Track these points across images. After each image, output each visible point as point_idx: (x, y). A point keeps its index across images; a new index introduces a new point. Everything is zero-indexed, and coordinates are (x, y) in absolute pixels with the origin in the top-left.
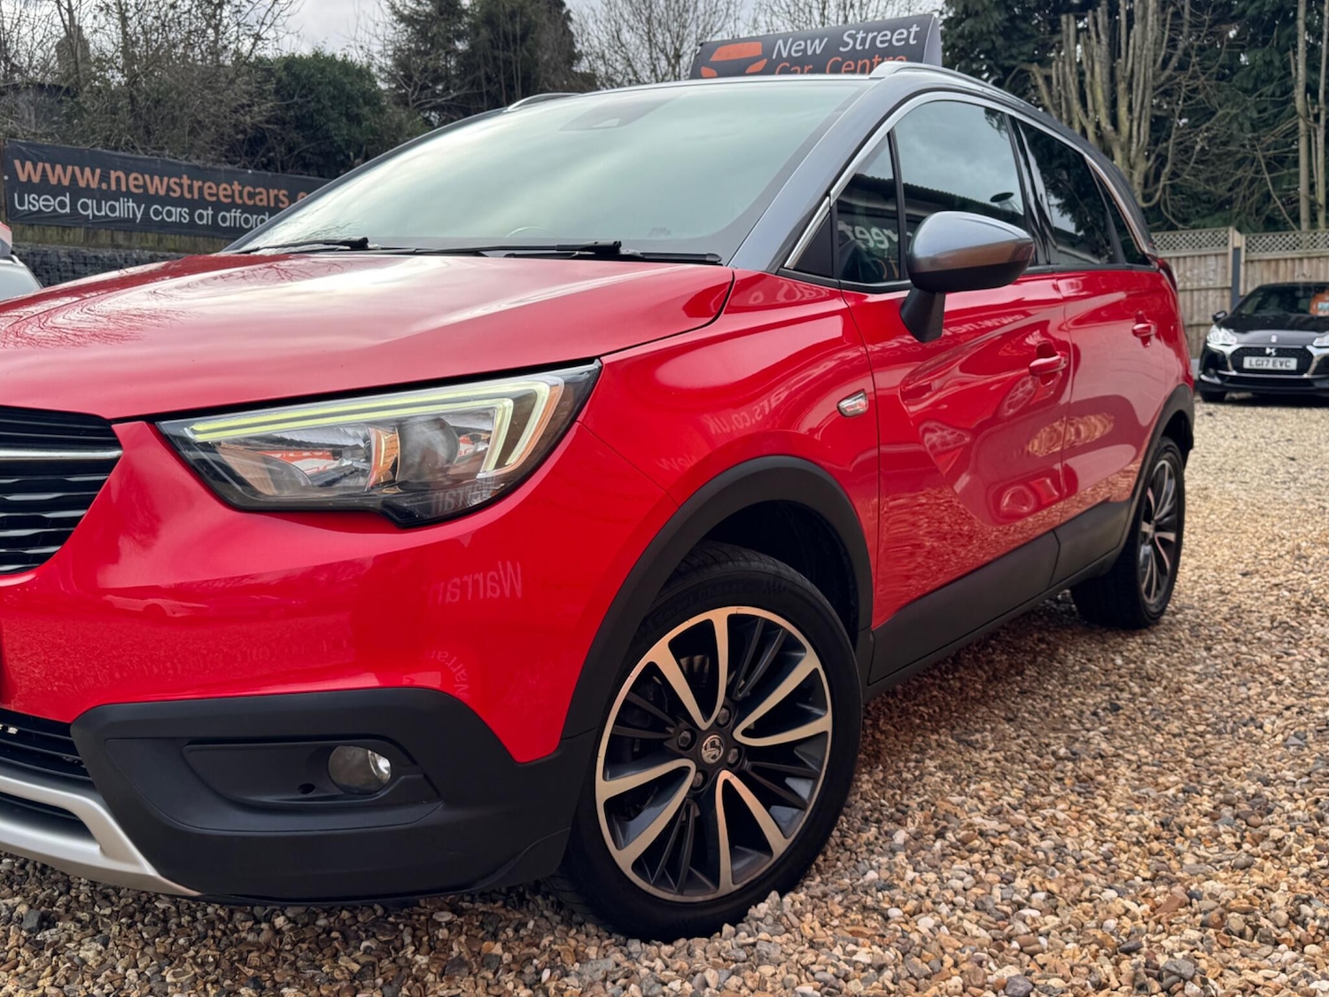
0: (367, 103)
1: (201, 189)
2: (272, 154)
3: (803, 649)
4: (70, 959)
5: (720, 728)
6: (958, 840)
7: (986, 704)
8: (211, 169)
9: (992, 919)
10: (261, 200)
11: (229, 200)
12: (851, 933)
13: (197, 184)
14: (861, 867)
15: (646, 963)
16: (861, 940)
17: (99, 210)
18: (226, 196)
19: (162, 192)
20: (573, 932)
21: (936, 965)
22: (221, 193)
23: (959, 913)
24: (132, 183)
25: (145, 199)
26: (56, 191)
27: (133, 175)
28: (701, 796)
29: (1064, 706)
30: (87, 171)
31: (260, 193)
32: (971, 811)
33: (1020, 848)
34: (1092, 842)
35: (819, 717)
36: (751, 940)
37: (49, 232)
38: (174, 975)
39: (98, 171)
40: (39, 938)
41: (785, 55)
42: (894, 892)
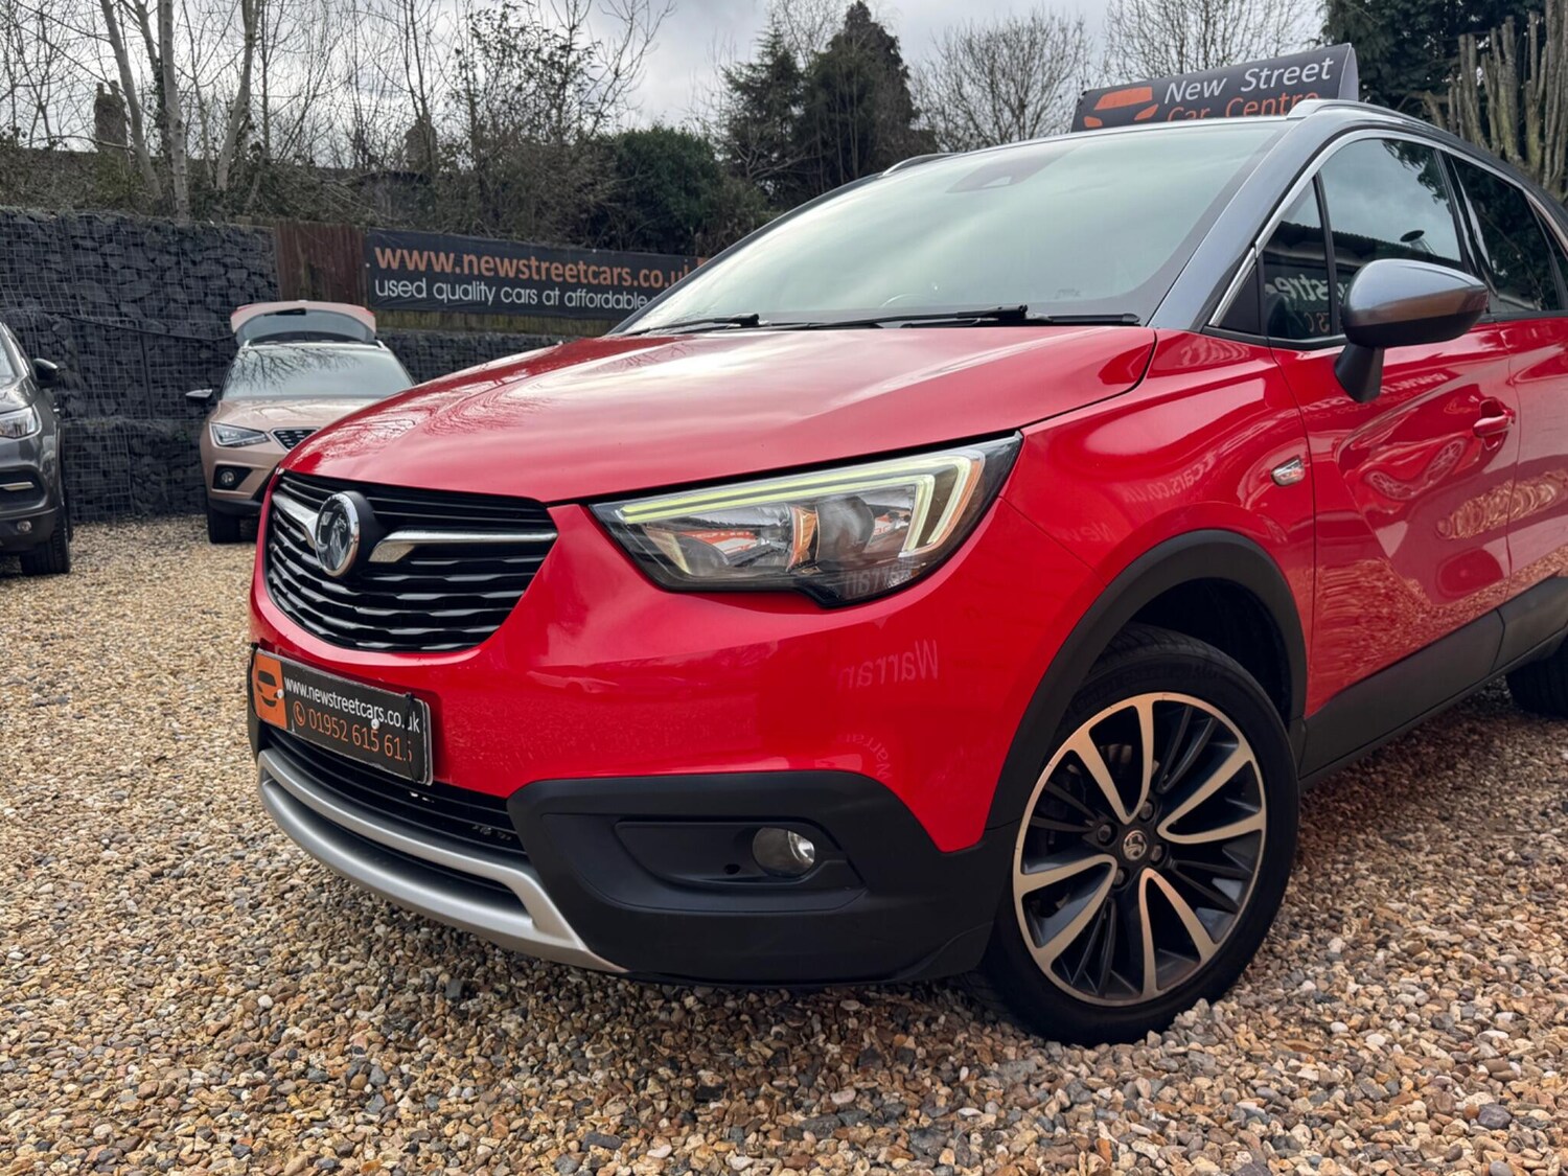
0: (705, 175)
1: (548, 270)
2: (614, 232)
3: (1235, 740)
4: (494, 1030)
5: (1146, 824)
6: (1404, 951)
7: (1415, 801)
8: (558, 250)
9: (1453, 1040)
10: (605, 279)
11: (574, 280)
12: (1291, 1046)
13: (544, 265)
14: (1296, 977)
15: (1070, 1067)
16: (1304, 1056)
17: (454, 294)
18: (572, 276)
19: (512, 274)
20: (988, 1030)
21: (1395, 1089)
22: (567, 273)
23: (1414, 1031)
24: (483, 265)
25: (495, 281)
26: (413, 276)
27: (485, 258)
28: (1123, 896)
29: (1507, 804)
30: (442, 255)
31: (604, 272)
32: (1415, 919)
33: (1477, 962)
34: (1561, 958)
35: (1250, 814)
36: (1181, 1049)
37: (407, 317)
38: (594, 1051)
39: (452, 256)
40: (462, 1007)
41: (1178, 99)
42: (1335, 1004)
